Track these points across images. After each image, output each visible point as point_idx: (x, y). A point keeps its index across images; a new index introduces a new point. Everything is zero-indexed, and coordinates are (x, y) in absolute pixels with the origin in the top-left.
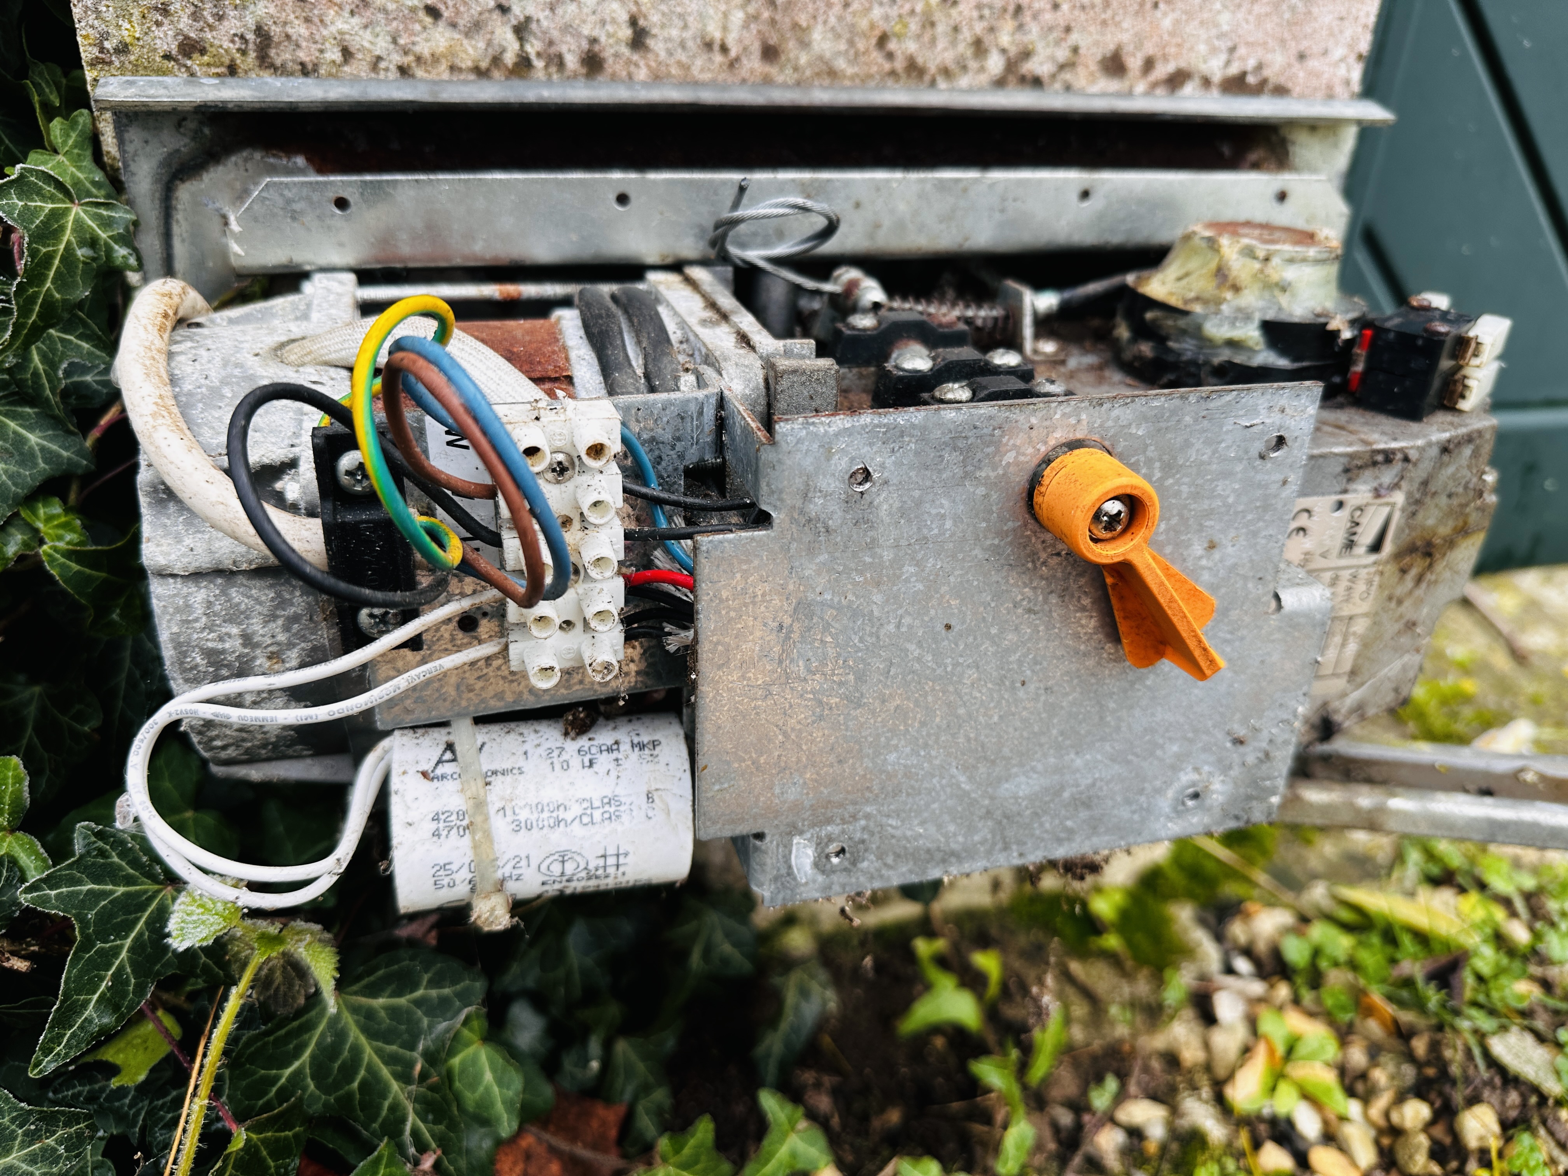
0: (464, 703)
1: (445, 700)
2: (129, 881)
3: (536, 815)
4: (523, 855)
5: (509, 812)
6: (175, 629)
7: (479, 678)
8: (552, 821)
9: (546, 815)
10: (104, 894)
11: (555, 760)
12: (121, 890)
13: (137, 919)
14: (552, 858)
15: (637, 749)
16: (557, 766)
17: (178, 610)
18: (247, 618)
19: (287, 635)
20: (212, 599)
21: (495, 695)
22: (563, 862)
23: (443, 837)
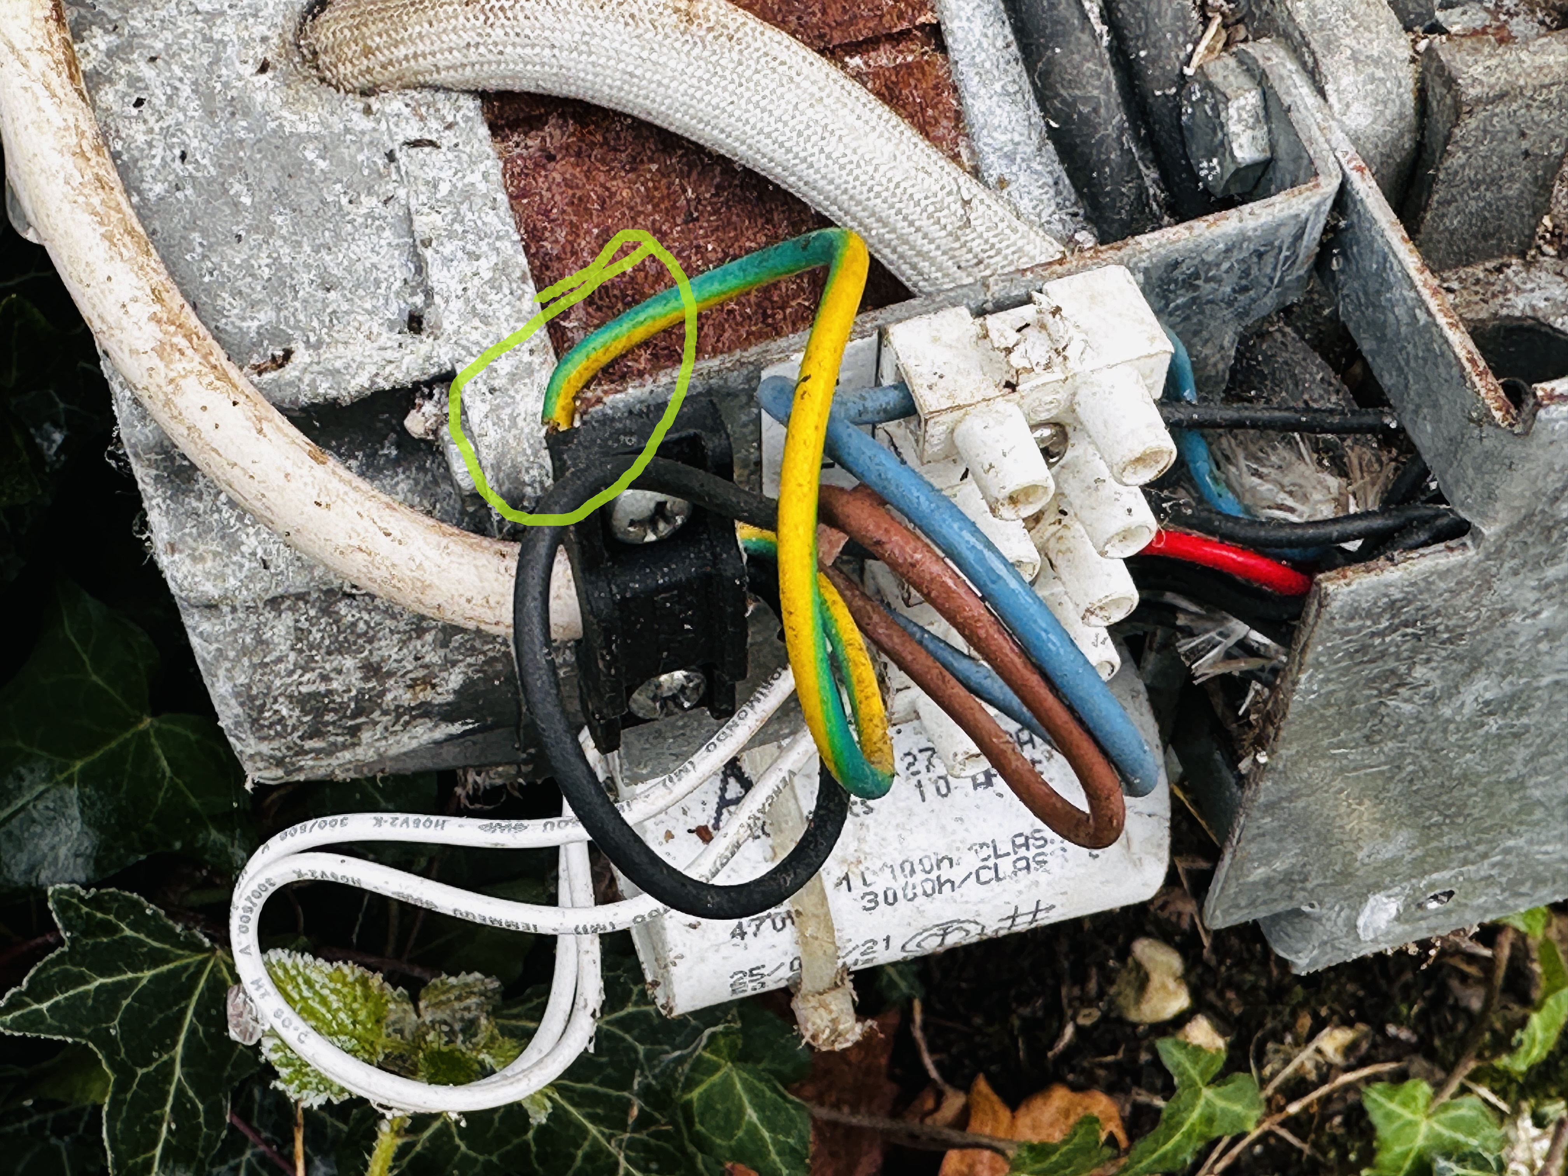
2: (156, 958)
3: (902, 881)
4: (880, 939)
5: (856, 882)
6: (242, 679)
9: (920, 876)
10: (124, 987)
11: (924, 777)
12: (147, 975)
13: (183, 1012)
14: (926, 934)
16: (930, 790)
17: (245, 651)
18: (370, 641)
19: (442, 652)
20: (305, 625)
22: (944, 935)
23: (749, 937)
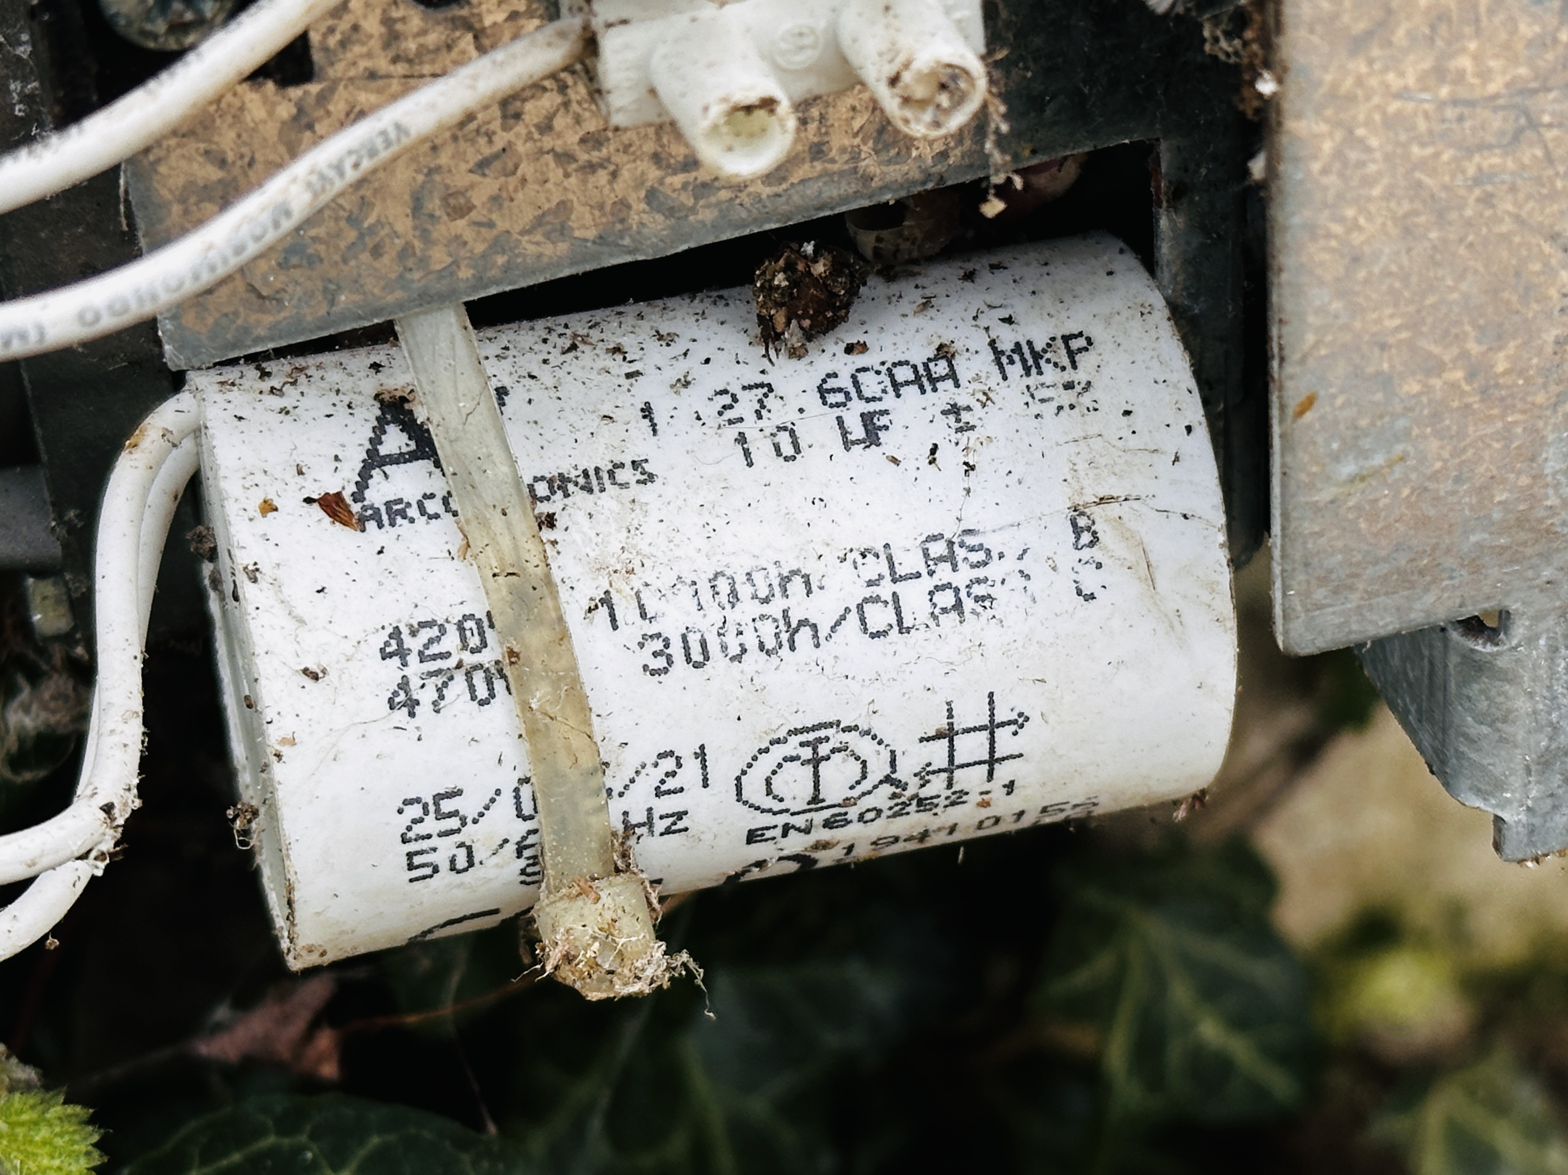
0: (439, 258)
1: (377, 252)
3: (714, 615)
4: (686, 752)
5: (626, 611)
7: (482, 166)
8: (767, 630)
9: (748, 609)
11: (750, 427)
14: (778, 753)
15: (1015, 370)
16: (761, 448)
21: (539, 222)
22: (816, 762)
23: (424, 710)
